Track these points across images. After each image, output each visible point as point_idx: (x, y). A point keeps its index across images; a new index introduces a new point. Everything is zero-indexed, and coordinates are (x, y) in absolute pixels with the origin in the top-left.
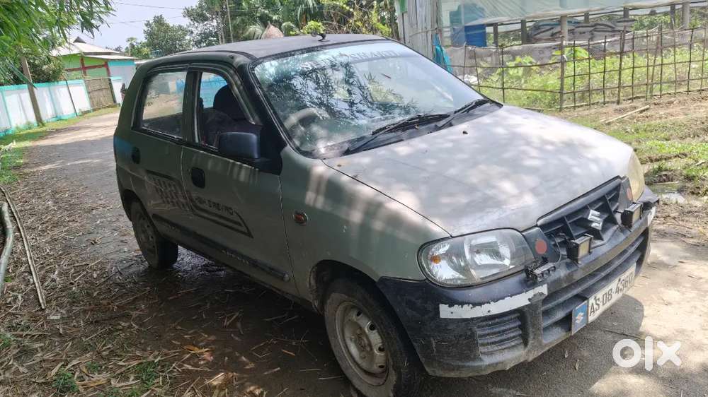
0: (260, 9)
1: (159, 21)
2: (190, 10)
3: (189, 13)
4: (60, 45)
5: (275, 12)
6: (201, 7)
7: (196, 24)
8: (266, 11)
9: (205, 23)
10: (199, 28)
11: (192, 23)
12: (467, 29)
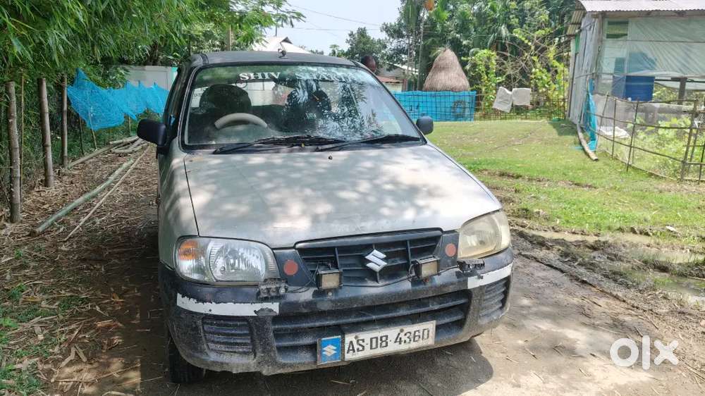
0: (452, 32)
1: (362, 33)
2: (389, 25)
3: (387, 29)
4: (257, 41)
5: (467, 38)
6: (400, 24)
7: (391, 40)
8: (458, 35)
9: (400, 39)
10: (393, 44)
11: (388, 38)
12: (629, 78)
